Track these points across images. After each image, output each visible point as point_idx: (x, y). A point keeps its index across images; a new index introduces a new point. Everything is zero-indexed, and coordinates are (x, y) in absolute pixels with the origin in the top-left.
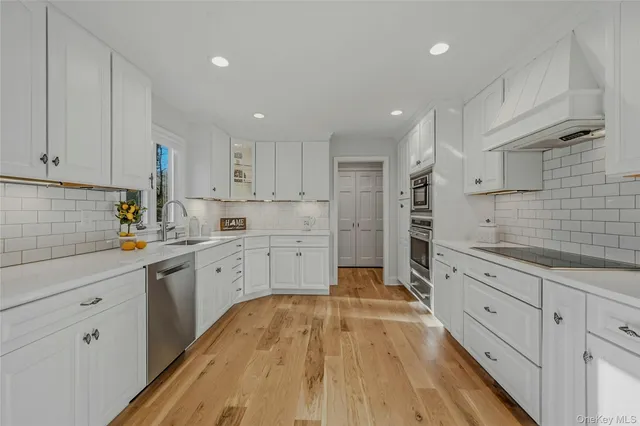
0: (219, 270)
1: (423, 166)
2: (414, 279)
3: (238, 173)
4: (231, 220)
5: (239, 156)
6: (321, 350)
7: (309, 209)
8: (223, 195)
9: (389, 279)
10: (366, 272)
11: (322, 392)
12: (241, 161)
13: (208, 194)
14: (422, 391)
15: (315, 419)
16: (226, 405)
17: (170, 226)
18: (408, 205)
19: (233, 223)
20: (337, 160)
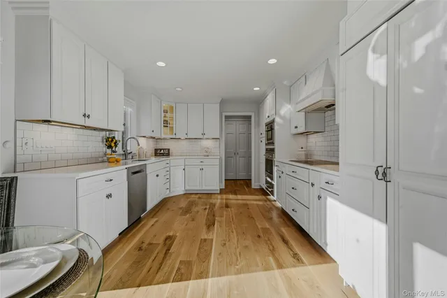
0: (157, 176)
1: (271, 119)
2: (267, 182)
3: (165, 122)
4: (161, 150)
5: (166, 112)
6: (214, 216)
7: (208, 144)
8: (157, 135)
9: (254, 185)
10: (242, 182)
11: (214, 230)
12: (167, 115)
13: (149, 134)
14: (262, 228)
15: (210, 238)
16: (168, 234)
17: (129, 152)
18: (264, 141)
19: (162, 152)
20: (224, 114)
